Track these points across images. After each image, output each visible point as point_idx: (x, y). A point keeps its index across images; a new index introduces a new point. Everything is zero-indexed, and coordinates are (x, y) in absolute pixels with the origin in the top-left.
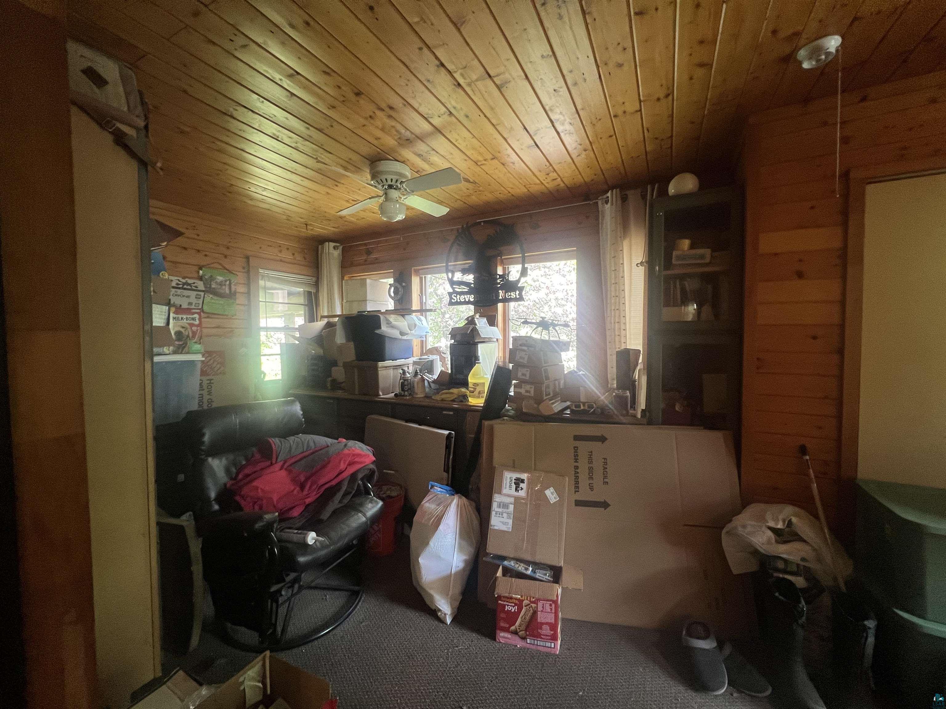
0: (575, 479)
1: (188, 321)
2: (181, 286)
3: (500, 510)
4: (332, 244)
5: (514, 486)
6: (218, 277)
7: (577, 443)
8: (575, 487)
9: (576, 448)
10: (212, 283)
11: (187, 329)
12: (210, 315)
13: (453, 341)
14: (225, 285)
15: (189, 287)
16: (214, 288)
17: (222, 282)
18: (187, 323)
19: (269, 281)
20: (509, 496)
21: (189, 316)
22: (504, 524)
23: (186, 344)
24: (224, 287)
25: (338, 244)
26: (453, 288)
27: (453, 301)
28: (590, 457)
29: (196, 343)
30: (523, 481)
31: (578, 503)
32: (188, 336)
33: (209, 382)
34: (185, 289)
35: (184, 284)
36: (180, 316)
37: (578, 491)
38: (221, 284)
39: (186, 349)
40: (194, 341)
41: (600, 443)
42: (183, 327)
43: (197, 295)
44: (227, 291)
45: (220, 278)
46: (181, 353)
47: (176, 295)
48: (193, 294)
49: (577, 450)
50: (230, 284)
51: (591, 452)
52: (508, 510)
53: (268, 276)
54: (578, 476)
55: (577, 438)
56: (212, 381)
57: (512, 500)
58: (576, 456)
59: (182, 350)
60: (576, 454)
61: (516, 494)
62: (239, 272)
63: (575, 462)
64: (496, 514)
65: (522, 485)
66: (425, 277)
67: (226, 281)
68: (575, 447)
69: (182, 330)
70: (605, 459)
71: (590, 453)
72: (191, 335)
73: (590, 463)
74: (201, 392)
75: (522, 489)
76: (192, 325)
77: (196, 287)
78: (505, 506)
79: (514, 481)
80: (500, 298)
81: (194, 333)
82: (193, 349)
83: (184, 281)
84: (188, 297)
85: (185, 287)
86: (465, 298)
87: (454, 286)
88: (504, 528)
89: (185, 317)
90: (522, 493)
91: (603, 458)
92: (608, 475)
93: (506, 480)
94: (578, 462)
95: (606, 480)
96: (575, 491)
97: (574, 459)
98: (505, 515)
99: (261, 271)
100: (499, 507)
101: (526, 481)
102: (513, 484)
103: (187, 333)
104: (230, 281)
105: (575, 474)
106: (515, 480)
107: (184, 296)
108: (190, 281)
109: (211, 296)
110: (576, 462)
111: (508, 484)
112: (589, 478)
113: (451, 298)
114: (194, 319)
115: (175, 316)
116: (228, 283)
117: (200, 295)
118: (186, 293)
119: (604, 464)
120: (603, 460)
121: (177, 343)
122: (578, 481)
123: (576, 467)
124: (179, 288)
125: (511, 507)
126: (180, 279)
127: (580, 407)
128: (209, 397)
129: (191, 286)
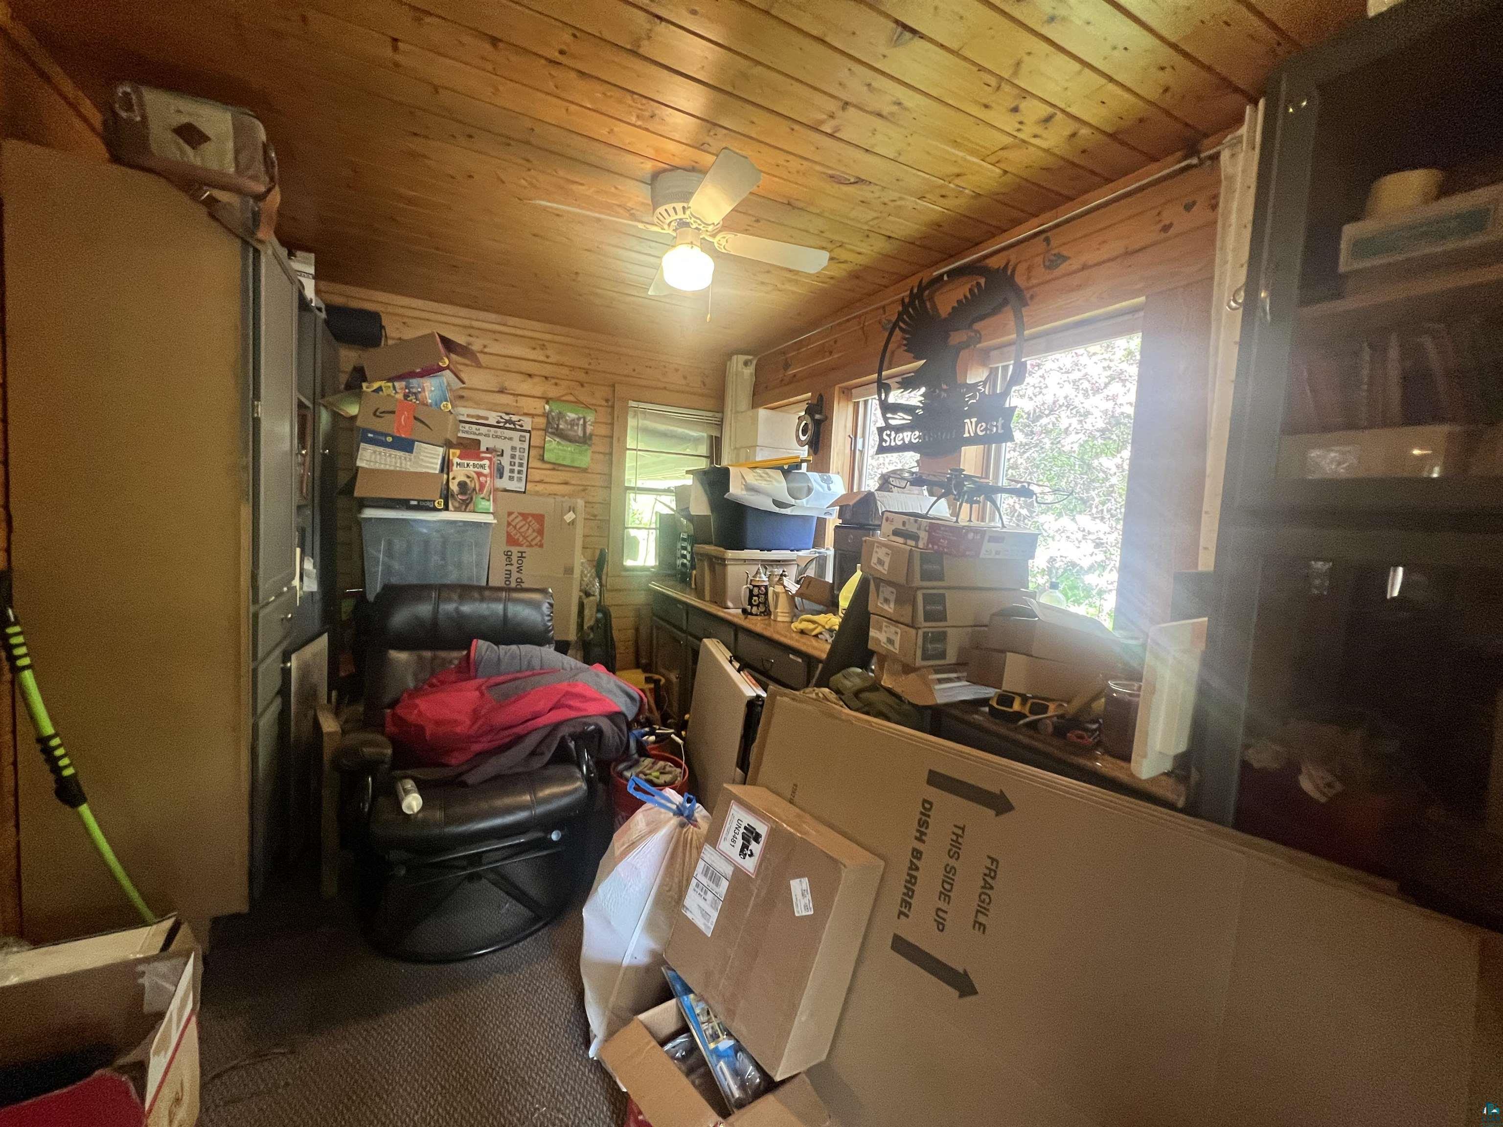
0: (906, 881)
1: (476, 469)
2: (502, 425)
3: (705, 881)
4: (743, 358)
5: (740, 842)
6: (569, 414)
7: (934, 794)
8: (903, 900)
9: (927, 805)
10: (561, 422)
11: (473, 479)
12: (556, 467)
13: (841, 521)
14: (578, 425)
15: (512, 426)
16: (562, 429)
17: (574, 420)
18: (475, 472)
19: (645, 419)
20: (728, 860)
21: (476, 462)
22: (703, 915)
23: (472, 499)
24: (576, 428)
25: (750, 357)
26: (886, 419)
27: (884, 444)
28: (957, 841)
29: (483, 498)
30: (757, 838)
31: (901, 946)
32: (474, 489)
33: (520, 555)
34: (506, 428)
35: (507, 422)
36: (466, 462)
37: (907, 916)
38: (573, 423)
39: (471, 506)
40: (482, 496)
41: (992, 813)
42: (468, 477)
43: (521, 436)
44: (580, 433)
45: (571, 416)
46: (465, 511)
47: (497, 437)
48: (516, 435)
49: (930, 810)
50: (585, 422)
51: (963, 829)
52: (717, 890)
53: (644, 413)
54: (915, 878)
55: (936, 779)
56: (524, 555)
57: (729, 870)
58: (923, 824)
59: (467, 507)
60: (924, 818)
61: (739, 859)
62: (600, 406)
63: (916, 838)
64: (697, 886)
65: (754, 846)
66: (866, 402)
67: (579, 419)
68: (925, 801)
69: (468, 481)
70: (993, 860)
71: (960, 832)
72: (477, 488)
73: (951, 857)
74: (509, 567)
75: (751, 855)
76: (479, 474)
77: (522, 426)
78: (714, 876)
79: (742, 830)
80: (966, 435)
81: (482, 487)
82: (480, 506)
83: (507, 417)
84: (511, 439)
85: (507, 425)
86: (903, 439)
87: (889, 415)
88: (700, 922)
89: (471, 463)
90: (749, 865)
91: (989, 857)
92: (991, 907)
93: (731, 822)
94: (923, 842)
95: (982, 919)
96: (901, 913)
97: (918, 831)
98: (710, 896)
99: (632, 404)
100: (706, 875)
101: (762, 840)
102: (740, 837)
103: (473, 485)
104: (584, 418)
105: (910, 868)
106: (745, 828)
107: (505, 438)
108: (514, 418)
109: (558, 440)
110: (920, 839)
111: (732, 833)
112: (941, 893)
113: (882, 440)
114: (482, 466)
115: (459, 461)
116: (581, 422)
117: (524, 437)
118: (508, 433)
119: (987, 872)
120: (988, 863)
121: (460, 497)
122: (913, 891)
123: (917, 854)
124: (500, 427)
125: (725, 884)
126: (504, 415)
127: (1011, 706)
128: (519, 575)
129: (514, 425)
